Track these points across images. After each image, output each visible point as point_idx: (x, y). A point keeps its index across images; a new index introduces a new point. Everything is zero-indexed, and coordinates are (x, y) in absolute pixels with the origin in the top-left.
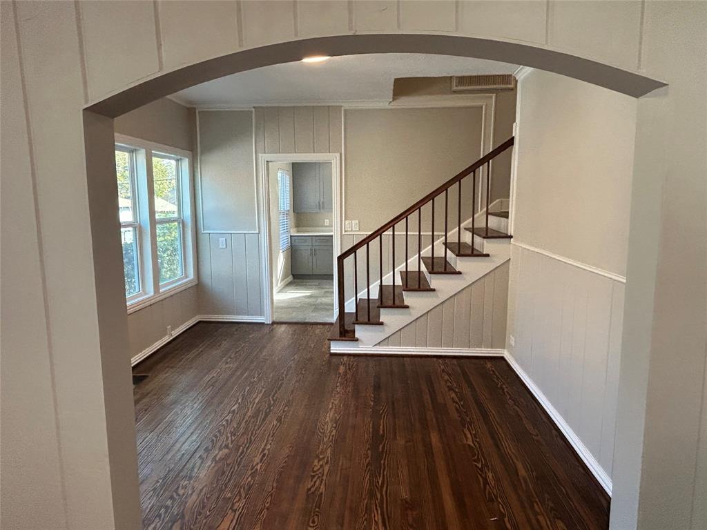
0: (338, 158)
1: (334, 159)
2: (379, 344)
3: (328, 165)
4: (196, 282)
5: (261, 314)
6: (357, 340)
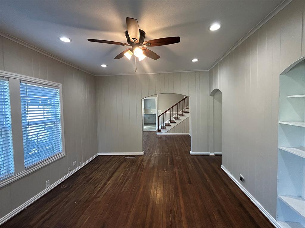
0: (157, 98)
2: (166, 133)
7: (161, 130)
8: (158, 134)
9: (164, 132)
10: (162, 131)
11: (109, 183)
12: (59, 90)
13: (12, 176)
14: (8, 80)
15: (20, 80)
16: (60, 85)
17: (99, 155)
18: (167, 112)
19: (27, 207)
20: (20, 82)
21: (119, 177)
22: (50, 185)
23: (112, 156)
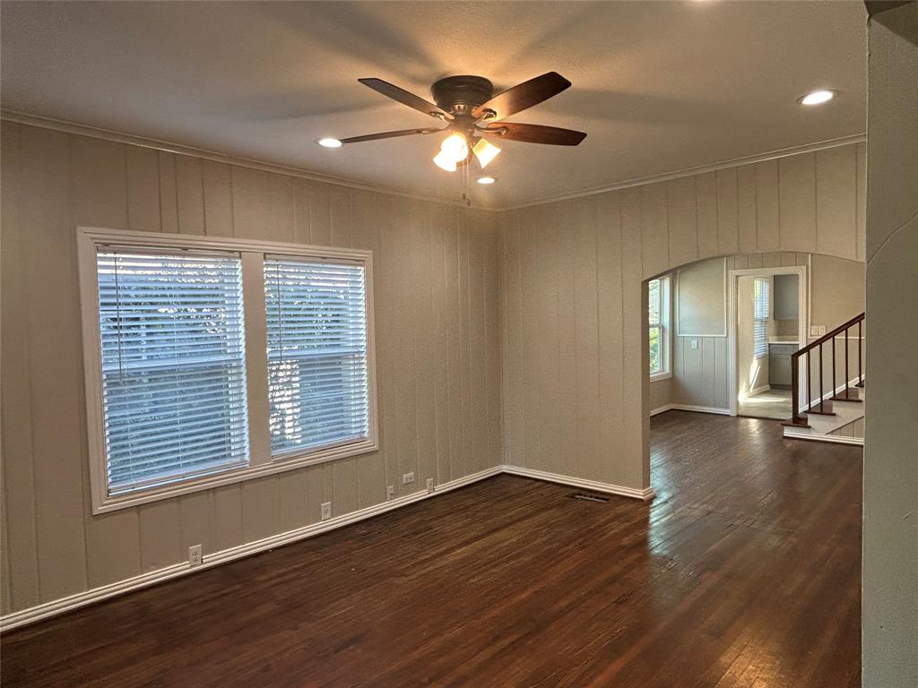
0: (805, 271)
1: (801, 271)
2: (832, 432)
3: (796, 277)
4: (671, 376)
5: (727, 407)
6: (809, 427)
7: (807, 419)
8: (788, 432)
9: (819, 430)
10: (812, 420)
11: (459, 551)
12: (363, 269)
13: (244, 469)
14: (240, 257)
15: (265, 254)
16: (367, 254)
17: (503, 473)
18: (840, 337)
19: (274, 549)
20: (265, 258)
21: (499, 543)
22: (332, 516)
23: (538, 484)
